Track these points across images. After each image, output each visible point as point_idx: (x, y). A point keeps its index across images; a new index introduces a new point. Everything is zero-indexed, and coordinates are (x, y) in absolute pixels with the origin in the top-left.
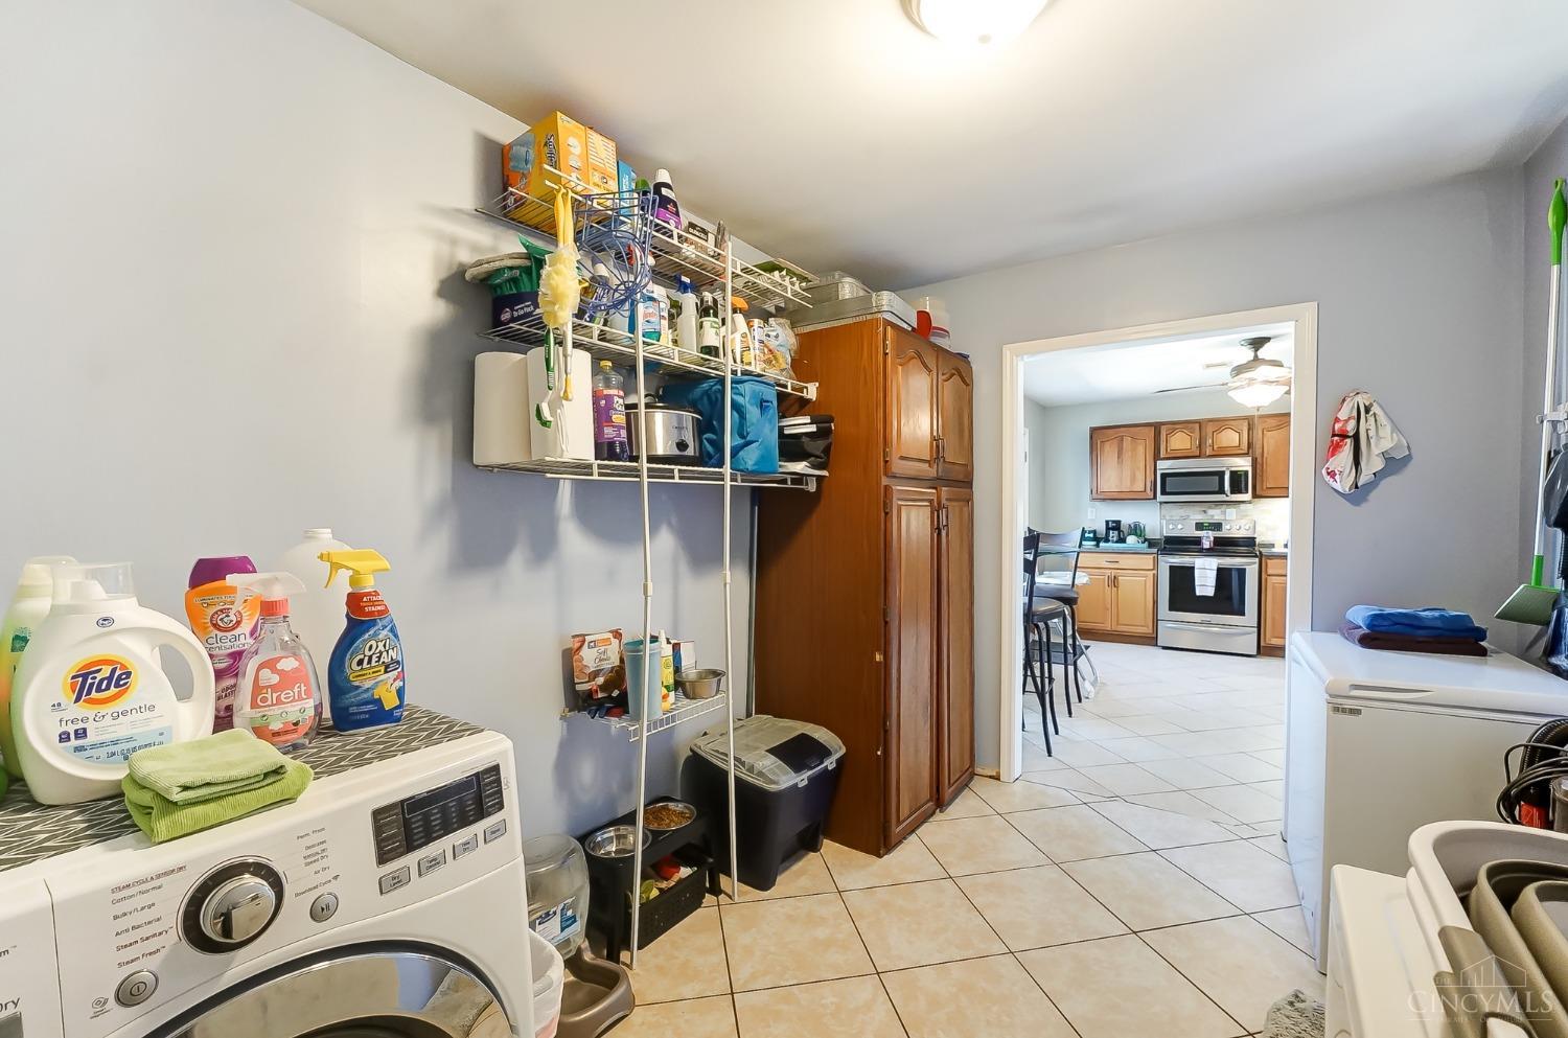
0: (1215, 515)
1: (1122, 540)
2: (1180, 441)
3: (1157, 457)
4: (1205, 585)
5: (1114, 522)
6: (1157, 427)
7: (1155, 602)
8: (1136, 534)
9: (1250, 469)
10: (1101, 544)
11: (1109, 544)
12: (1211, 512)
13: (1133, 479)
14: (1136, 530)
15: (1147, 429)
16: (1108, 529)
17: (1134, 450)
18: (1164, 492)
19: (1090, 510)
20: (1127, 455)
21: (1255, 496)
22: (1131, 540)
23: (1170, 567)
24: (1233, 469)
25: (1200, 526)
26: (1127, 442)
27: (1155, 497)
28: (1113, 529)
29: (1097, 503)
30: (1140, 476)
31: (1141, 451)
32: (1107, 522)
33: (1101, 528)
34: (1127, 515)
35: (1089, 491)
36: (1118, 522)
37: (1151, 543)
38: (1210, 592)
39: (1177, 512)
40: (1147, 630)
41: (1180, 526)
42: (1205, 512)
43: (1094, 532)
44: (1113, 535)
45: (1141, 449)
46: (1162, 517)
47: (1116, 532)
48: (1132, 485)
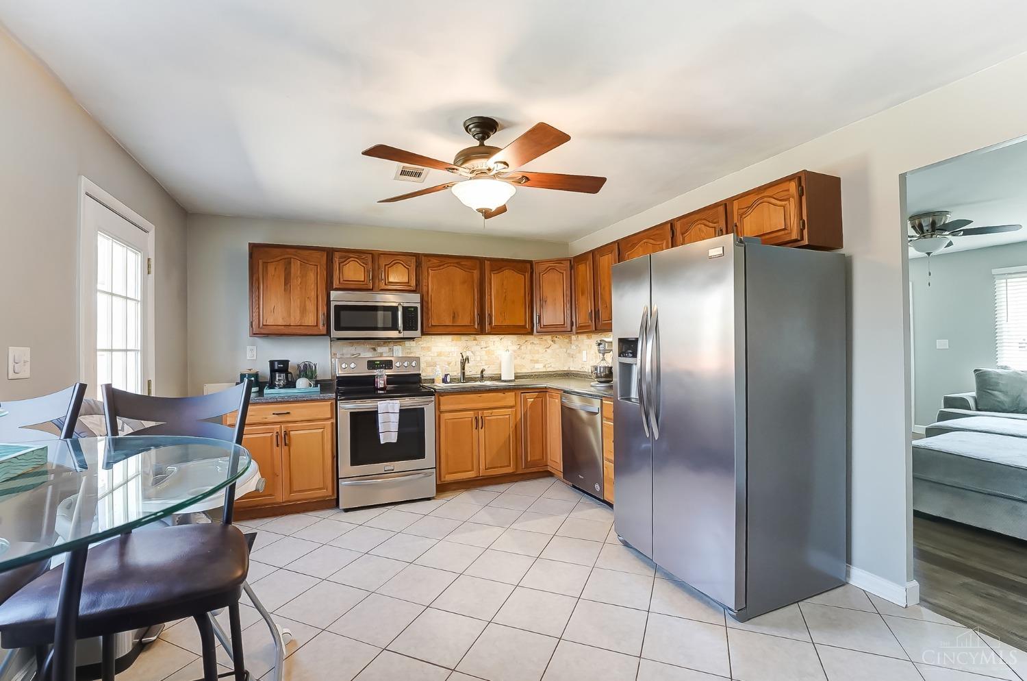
0: (384, 353)
1: (291, 384)
2: (354, 272)
3: (329, 287)
4: (388, 431)
5: (280, 362)
6: (330, 253)
7: (335, 457)
8: (306, 376)
9: (419, 306)
10: (266, 391)
11: (276, 390)
12: (380, 350)
13: (303, 311)
14: (307, 371)
15: (317, 254)
16: (273, 371)
17: (304, 276)
18: (338, 328)
19: (248, 348)
20: (296, 282)
21: (423, 333)
22: (302, 383)
23: (352, 414)
24: (405, 305)
25: (372, 365)
26: (296, 267)
27: (328, 333)
28: (280, 371)
29: (259, 341)
30: (311, 307)
31: (313, 278)
32: (272, 363)
33: (265, 370)
34: (296, 353)
35: (248, 324)
36: (286, 363)
37: (325, 386)
38: (393, 438)
39: (348, 350)
40: (327, 492)
41: (352, 365)
42: (374, 349)
43: (256, 375)
44: (280, 378)
45: (311, 276)
46: (333, 355)
47: (283, 375)
48: (301, 319)
